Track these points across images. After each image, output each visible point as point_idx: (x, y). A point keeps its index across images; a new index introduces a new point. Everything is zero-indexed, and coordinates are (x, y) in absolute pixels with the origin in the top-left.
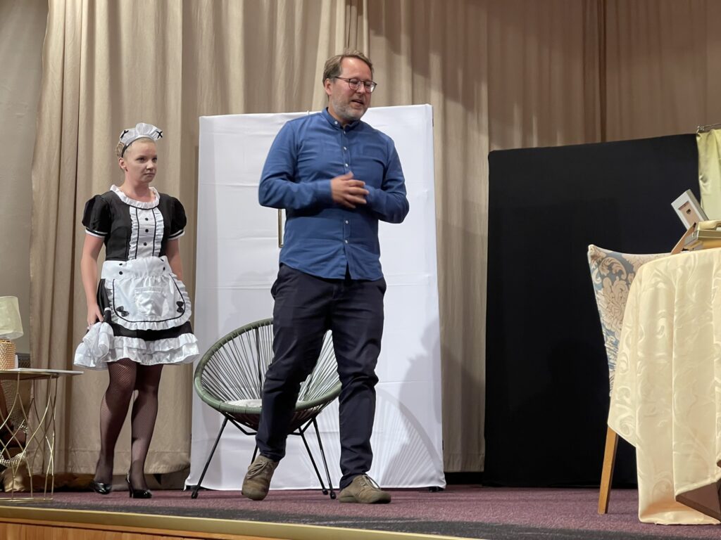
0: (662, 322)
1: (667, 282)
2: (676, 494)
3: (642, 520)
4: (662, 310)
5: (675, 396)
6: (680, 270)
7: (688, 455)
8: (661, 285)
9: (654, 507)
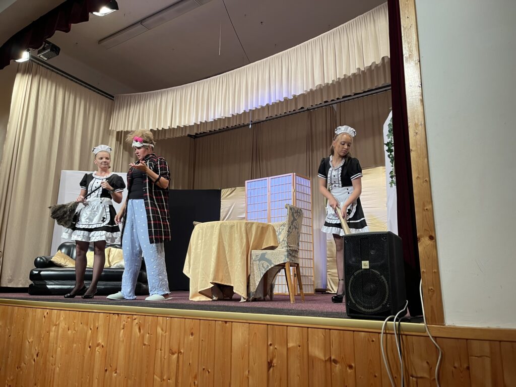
0: (200, 241)
1: (202, 230)
2: (199, 291)
3: (190, 300)
4: (200, 238)
5: (201, 263)
6: (205, 227)
7: (203, 280)
8: (201, 231)
9: (194, 296)
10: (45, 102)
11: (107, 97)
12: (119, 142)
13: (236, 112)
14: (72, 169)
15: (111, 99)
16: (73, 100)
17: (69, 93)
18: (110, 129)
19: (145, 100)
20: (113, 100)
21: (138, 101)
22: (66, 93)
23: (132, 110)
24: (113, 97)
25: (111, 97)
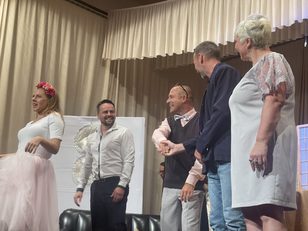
10: (24, 26)
11: (99, 14)
12: (114, 75)
13: (282, 24)
15: (104, 17)
16: (58, 22)
17: (52, 13)
18: (103, 57)
19: (150, 16)
20: (106, 18)
21: (140, 17)
22: (50, 12)
23: (131, 30)
24: (107, 14)
25: (104, 14)
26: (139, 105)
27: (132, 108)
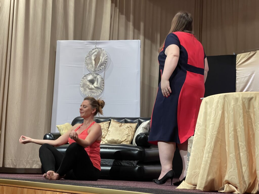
12: (114, 4)
14: (67, 38)
26: (136, 31)
27: (131, 33)
